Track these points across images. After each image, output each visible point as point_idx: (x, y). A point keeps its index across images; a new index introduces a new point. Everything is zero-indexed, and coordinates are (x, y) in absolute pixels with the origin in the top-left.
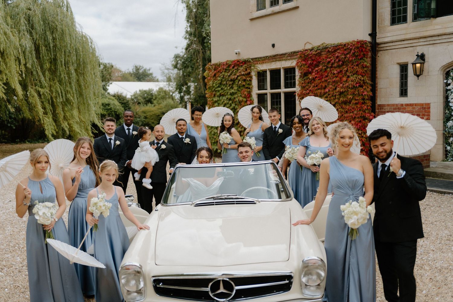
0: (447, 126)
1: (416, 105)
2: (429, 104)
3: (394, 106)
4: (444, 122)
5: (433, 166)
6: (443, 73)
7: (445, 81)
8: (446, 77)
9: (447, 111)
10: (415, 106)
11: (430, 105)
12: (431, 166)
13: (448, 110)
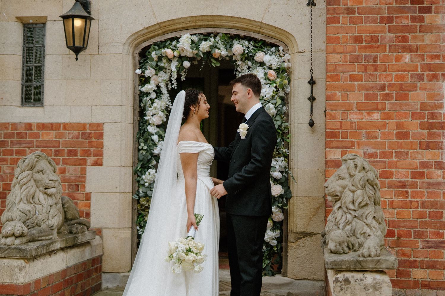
0: (142, 182)
1: (66, 126)
2: (99, 126)
3: (7, 128)
4: (135, 172)
5: (110, 285)
6: (133, 53)
7: (139, 71)
8: (140, 63)
9: (142, 144)
10: (65, 128)
11: (103, 129)
12: (104, 286)
13: (146, 141)
